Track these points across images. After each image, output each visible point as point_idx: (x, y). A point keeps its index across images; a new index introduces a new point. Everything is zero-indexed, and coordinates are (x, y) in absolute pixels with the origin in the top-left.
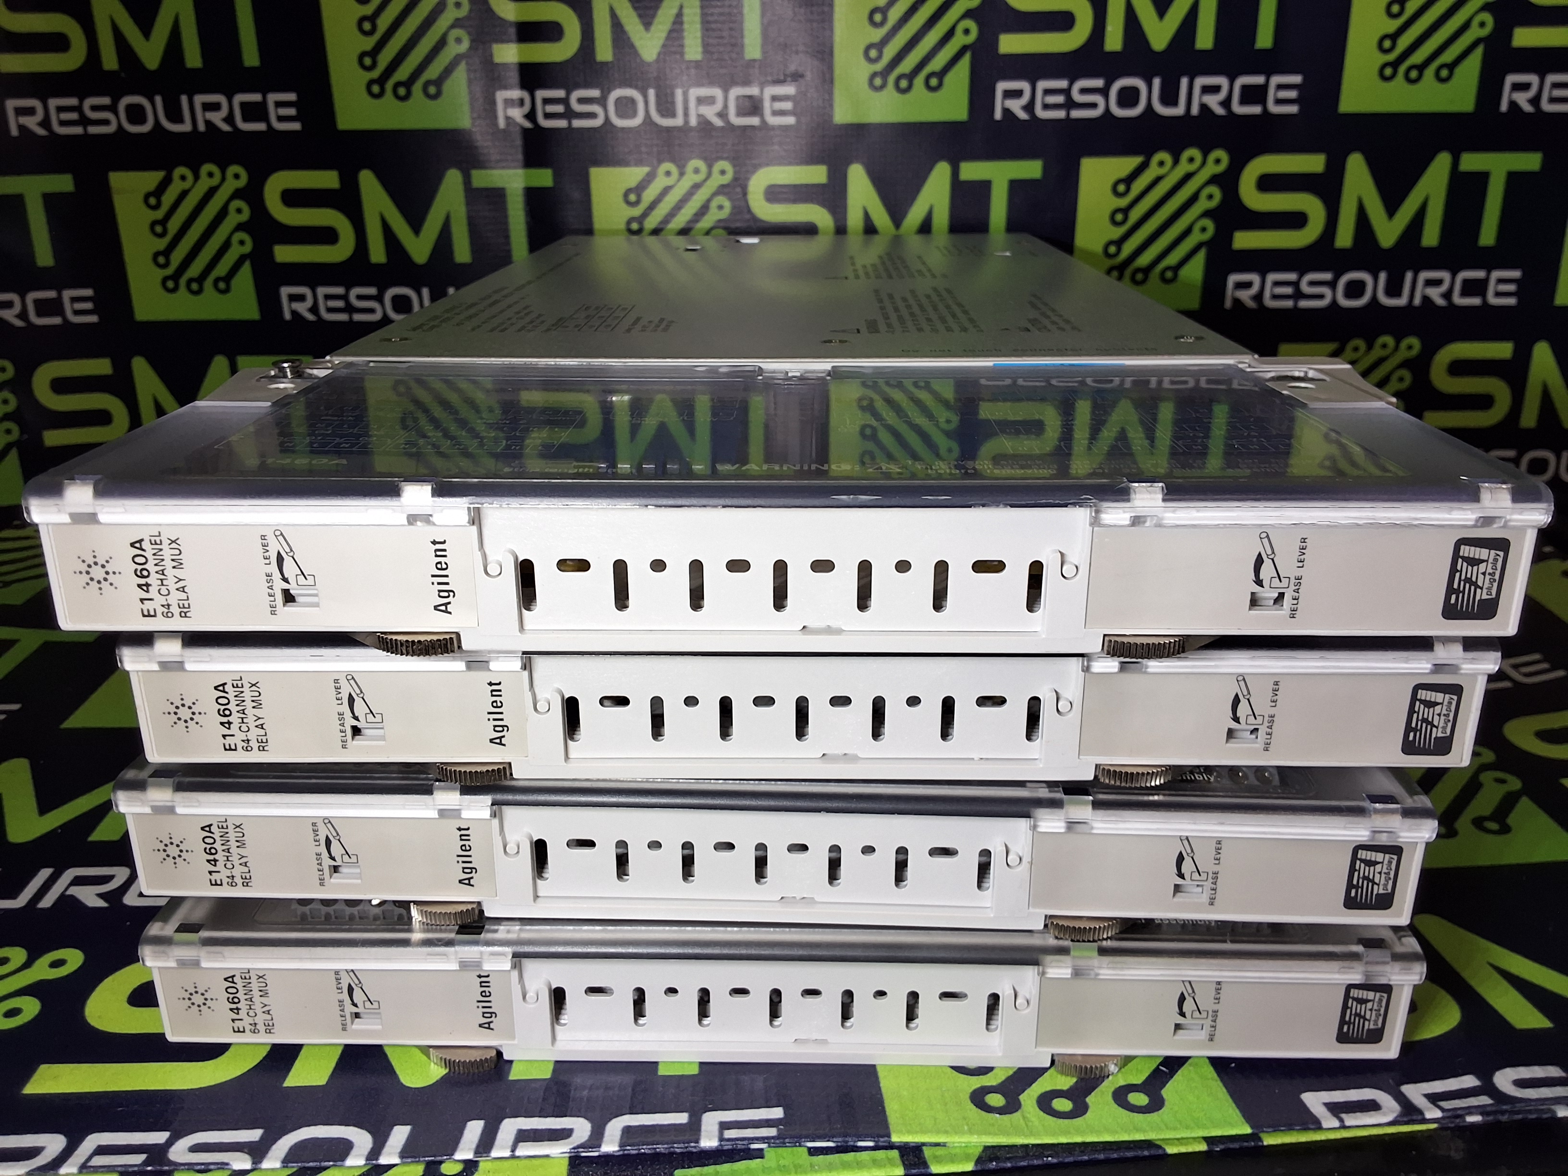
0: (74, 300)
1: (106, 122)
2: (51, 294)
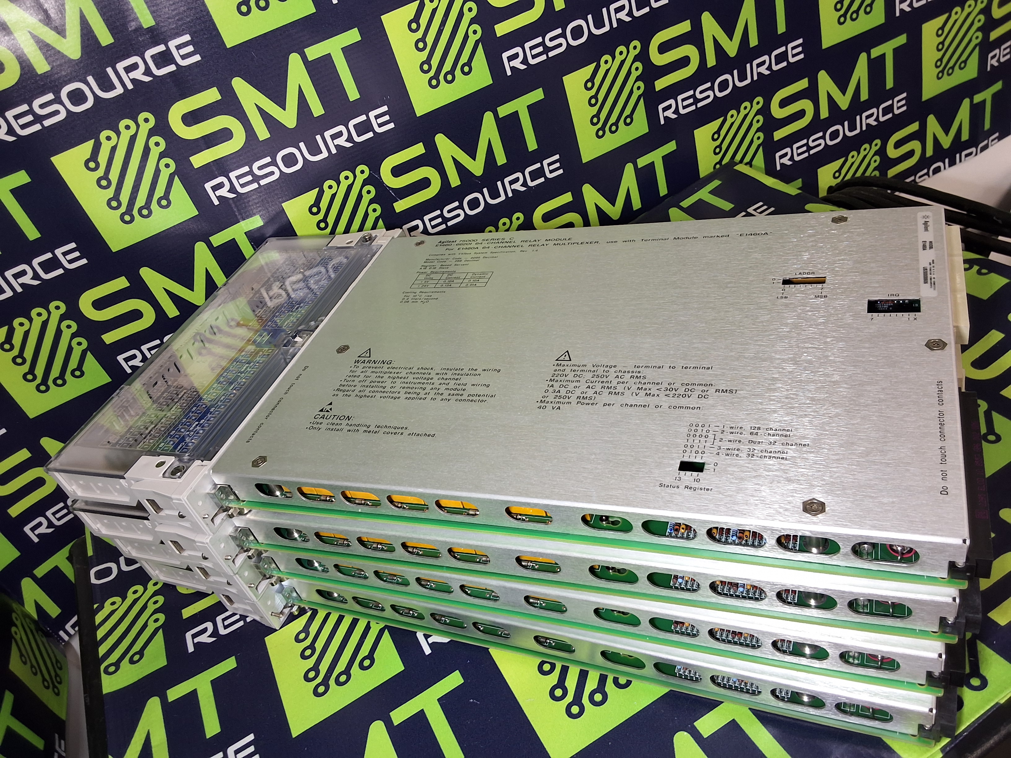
0: (65, 254)
1: (57, 113)
2: (49, 255)
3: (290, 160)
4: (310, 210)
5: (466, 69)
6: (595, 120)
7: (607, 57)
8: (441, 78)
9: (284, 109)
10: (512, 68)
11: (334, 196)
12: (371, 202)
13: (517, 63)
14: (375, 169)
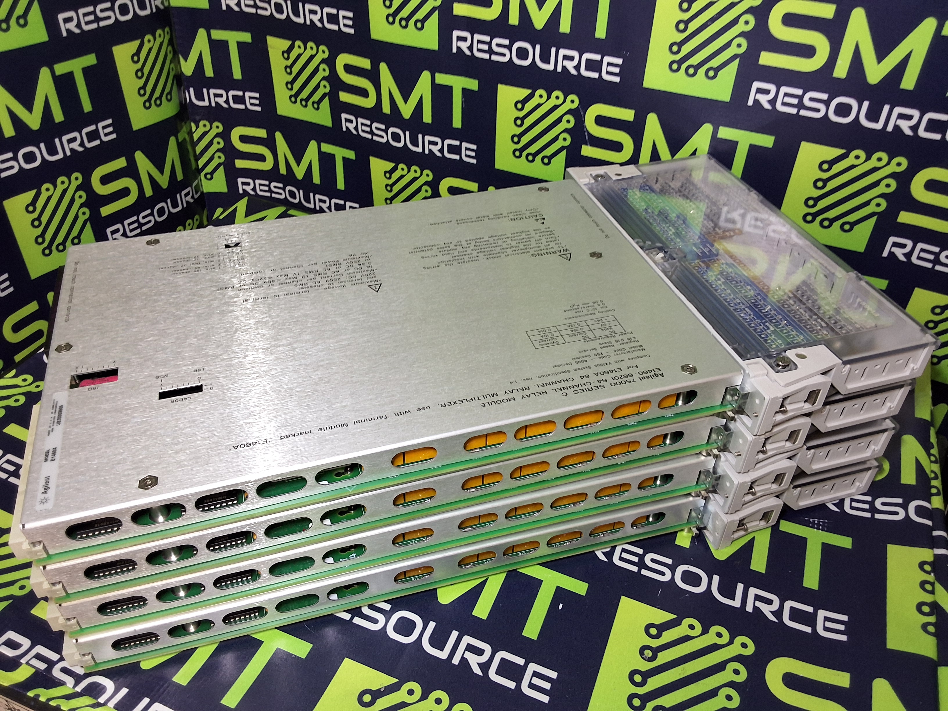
3: (522, 54)
4: (516, 103)
5: (711, 73)
6: (811, 203)
7: (862, 154)
8: (684, 66)
9: (540, 9)
10: (756, 101)
11: (539, 106)
12: (566, 131)
13: (764, 99)
14: (585, 105)
